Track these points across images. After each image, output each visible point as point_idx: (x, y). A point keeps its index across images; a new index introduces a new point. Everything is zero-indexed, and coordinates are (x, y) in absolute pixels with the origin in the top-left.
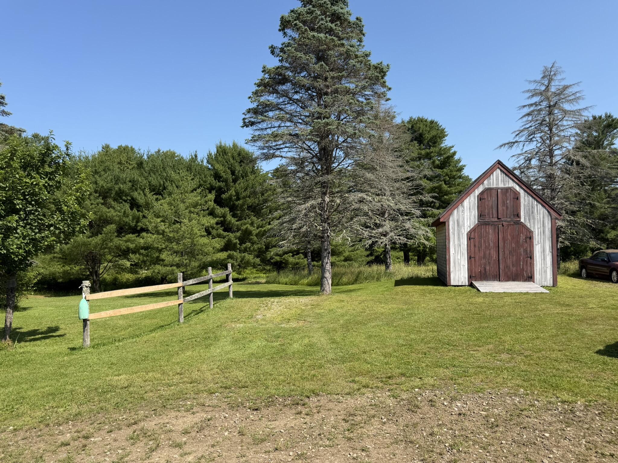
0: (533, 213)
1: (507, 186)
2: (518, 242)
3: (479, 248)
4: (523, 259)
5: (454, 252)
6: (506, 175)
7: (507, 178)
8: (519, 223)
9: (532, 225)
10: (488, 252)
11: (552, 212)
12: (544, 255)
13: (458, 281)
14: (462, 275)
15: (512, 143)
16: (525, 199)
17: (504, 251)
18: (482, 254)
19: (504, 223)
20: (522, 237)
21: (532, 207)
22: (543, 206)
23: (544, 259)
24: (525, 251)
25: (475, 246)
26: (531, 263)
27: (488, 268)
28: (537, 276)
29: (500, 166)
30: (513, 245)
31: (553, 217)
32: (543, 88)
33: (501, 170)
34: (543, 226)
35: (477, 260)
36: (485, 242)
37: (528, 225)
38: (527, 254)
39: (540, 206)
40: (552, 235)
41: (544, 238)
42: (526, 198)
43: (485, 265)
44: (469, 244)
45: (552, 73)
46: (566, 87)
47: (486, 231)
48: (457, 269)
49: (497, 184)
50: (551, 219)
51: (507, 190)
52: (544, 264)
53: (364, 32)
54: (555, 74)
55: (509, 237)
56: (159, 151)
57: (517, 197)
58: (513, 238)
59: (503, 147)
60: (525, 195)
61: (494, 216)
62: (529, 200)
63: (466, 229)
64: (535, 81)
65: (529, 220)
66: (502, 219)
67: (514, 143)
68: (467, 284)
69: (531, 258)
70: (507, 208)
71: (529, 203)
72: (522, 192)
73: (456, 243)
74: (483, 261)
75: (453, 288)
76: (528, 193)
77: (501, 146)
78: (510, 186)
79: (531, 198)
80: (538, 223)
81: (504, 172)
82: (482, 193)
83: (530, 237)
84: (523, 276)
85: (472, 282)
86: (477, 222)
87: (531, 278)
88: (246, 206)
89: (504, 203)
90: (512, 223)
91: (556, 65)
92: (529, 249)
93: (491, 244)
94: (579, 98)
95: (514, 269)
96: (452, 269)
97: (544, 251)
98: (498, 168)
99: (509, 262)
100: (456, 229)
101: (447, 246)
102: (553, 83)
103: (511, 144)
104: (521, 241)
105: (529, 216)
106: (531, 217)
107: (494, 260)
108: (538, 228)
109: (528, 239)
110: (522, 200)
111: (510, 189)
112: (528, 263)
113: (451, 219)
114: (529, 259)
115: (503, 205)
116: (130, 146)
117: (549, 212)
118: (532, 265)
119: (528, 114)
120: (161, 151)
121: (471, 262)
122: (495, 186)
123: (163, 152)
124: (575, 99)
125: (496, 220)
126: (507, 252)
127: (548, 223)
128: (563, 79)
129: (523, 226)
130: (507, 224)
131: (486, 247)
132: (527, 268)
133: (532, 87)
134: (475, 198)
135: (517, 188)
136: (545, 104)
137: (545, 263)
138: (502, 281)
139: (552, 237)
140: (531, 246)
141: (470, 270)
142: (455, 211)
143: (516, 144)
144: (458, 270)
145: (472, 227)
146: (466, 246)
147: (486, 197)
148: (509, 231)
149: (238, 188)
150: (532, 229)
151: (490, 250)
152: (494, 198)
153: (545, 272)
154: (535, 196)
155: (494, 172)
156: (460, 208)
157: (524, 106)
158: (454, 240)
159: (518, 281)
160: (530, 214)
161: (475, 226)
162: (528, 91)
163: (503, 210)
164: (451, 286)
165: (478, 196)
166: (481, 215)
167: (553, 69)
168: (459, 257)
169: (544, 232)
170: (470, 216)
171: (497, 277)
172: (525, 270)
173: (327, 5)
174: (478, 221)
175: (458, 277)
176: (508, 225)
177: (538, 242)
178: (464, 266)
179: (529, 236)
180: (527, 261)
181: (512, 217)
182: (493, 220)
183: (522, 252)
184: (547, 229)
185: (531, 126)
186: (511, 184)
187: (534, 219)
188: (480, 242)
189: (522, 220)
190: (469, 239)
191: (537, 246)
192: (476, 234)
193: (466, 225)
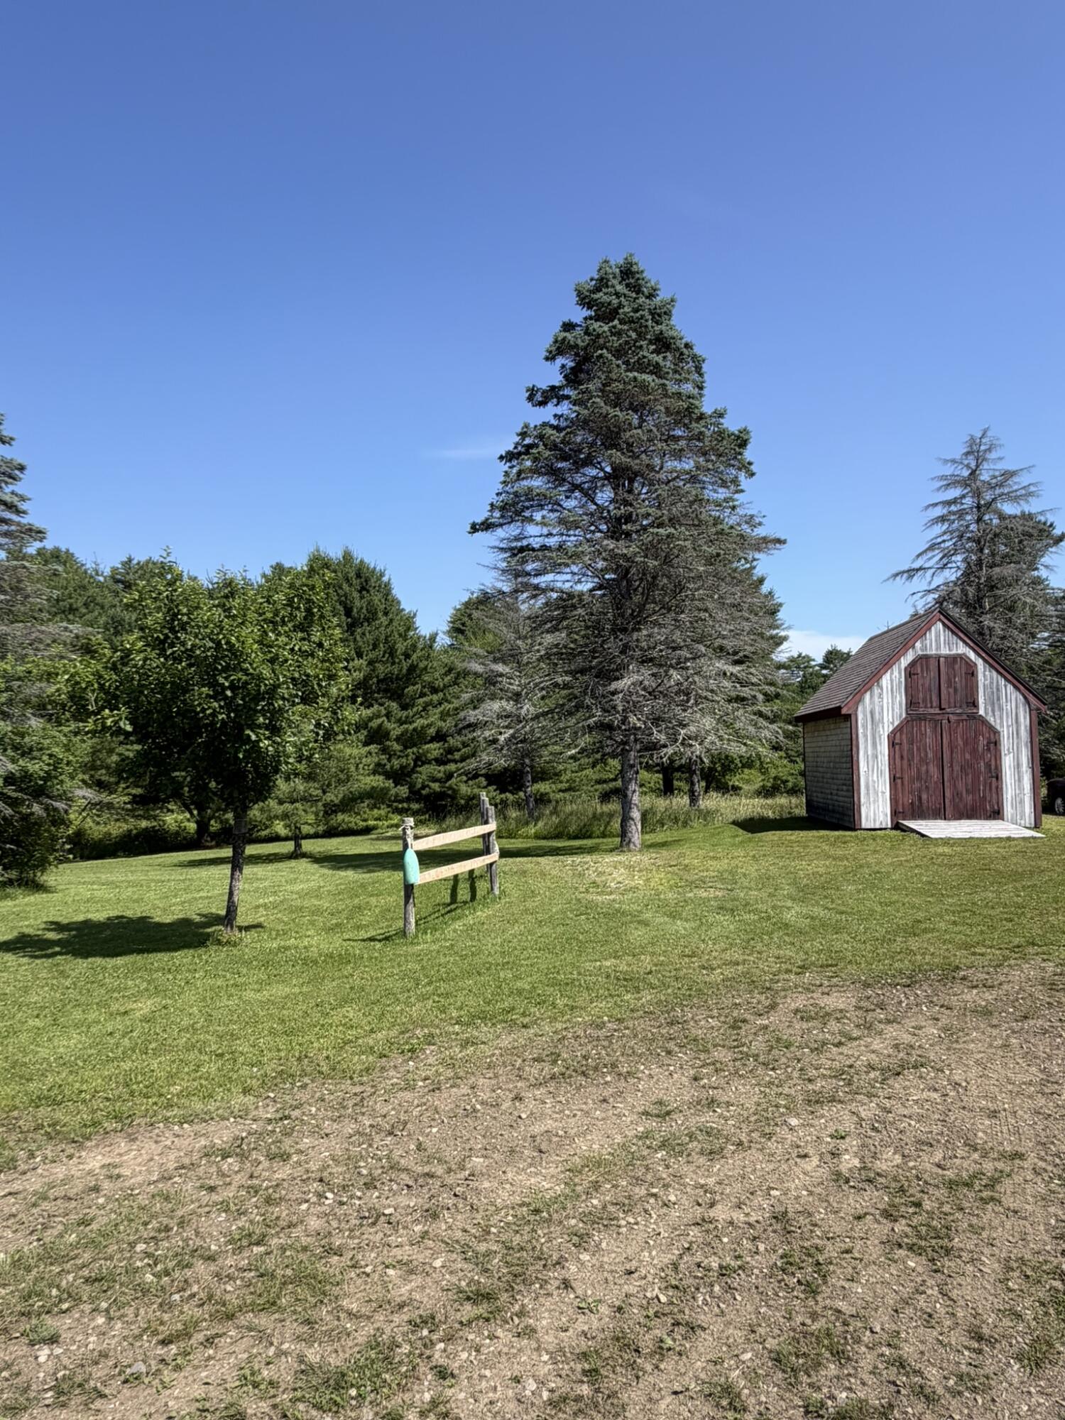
0: (998, 699)
1: (954, 652)
2: (974, 751)
3: (909, 760)
4: (985, 780)
5: (866, 769)
6: (953, 632)
7: (955, 638)
8: (975, 717)
9: (998, 721)
10: (924, 769)
11: (1031, 698)
12: (1019, 772)
13: (875, 820)
14: (881, 809)
15: (914, 570)
16: (985, 676)
17: (952, 766)
18: (914, 772)
19: (953, 718)
20: (982, 742)
21: (998, 690)
22: (1015, 687)
23: (1020, 780)
24: (988, 765)
25: (902, 757)
26: (997, 788)
27: (924, 797)
28: (1008, 810)
29: (942, 617)
30: (968, 756)
31: (1033, 706)
32: (966, 473)
33: (944, 624)
34: (1017, 722)
35: (906, 783)
36: (919, 749)
37: (991, 720)
38: (990, 772)
39: (1010, 687)
40: (1031, 738)
41: (1018, 744)
42: (987, 673)
43: (920, 791)
44: (892, 754)
45: (983, 448)
46: (1009, 475)
47: (920, 730)
48: (872, 799)
49: (938, 648)
50: (1030, 710)
51: (954, 660)
52: (1019, 788)
53: (704, 370)
54: (989, 450)
55: (960, 742)
56: (130, 560)
57: (971, 673)
58: (966, 743)
59: (898, 578)
60: (984, 667)
61: (934, 704)
62: (992, 678)
63: (885, 730)
64: (954, 461)
65: (993, 711)
66: (948, 710)
67: (918, 570)
68: (889, 826)
69: (997, 778)
70: (956, 690)
71: (991, 683)
72: (980, 662)
73: (870, 753)
74: (917, 785)
75: (865, 832)
76: (991, 666)
77: (897, 575)
78: (960, 652)
79: (995, 674)
80: (1007, 717)
81: (949, 628)
82: (913, 664)
83: (994, 743)
84: (985, 810)
85: (898, 823)
86: (904, 716)
87: (998, 813)
88: (375, 680)
89: (949, 684)
90: (965, 717)
91: (989, 434)
92: (993, 763)
93: (930, 755)
94: (1030, 494)
95: (970, 797)
96: (862, 800)
97: (1018, 766)
98: (940, 620)
99: (961, 786)
100: (869, 727)
101: (855, 758)
102: (985, 466)
103: (911, 573)
104: (980, 749)
105: (993, 704)
106: (996, 708)
107: (936, 783)
108: (1008, 726)
109: (992, 746)
110: (980, 677)
111: (962, 658)
112: (994, 786)
113: (860, 708)
114: (994, 779)
115: (949, 685)
116: (64, 549)
117: (1025, 698)
118: (999, 791)
119: (942, 519)
120: (135, 562)
121: (896, 785)
122: (934, 652)
123: (138, 563)
124: (1025, 495)
125: (937, 711)
126: (957, 768)
127: (1025, 718)
128: (1000, 459)
129: (983, 721)
130: (956, 718)
131: (921, 760)
132: (991, 797)
133: (949, 470)
134: (900, 673)
135: (972, 655)
136: (968, 501)
137: (1021, 788)
138: (949, 820)
139: (1031, 742)
140: (998, 757)
141: (894, 801)
142: (867, 696)
143: (920, 573)
144: (874, 801)
145: (896, 723)
146: (887, 758)
147: (919, 671)
148: (960, 730)
149: (360, 644)
150: (998, 727)
151: (927, 764)
152: (934, 673)
153: (1022, 802)
154: (1002, 671)
155: (933, 628)
156: (876, 691)
157: (936, 505)
158: (866, 748)
159: (977, 819)
160: (994, 701)
161: (902, 722)
162: (943, 478)
163: (949, 694)
164: (861, 829)
165: (906, 669)
166: (911, 703)
167: (984, 440)
168: (875, 778)
169: (1017, 734)
170: (893, 704)
171: (939, 813)
172: (988, 798)
173: (647, 321)
174: (907, 714)
175: (875, 814)
176: (958, 722)
177: (1008, 750)
178: (883, 793)
179: (993, 740)
180: (991, 783)
181: (964, 706)
182: (932, 711)
183: (983, 769)
184: (1023, 728)
185: (944, 541)
186: (961, 649)
187: (1001, 709)
188: (911, 751)
189: (981, 712)
190: (892, 744)
191: (1007, 758)
192: (904, 736)
193: (885, 720)
